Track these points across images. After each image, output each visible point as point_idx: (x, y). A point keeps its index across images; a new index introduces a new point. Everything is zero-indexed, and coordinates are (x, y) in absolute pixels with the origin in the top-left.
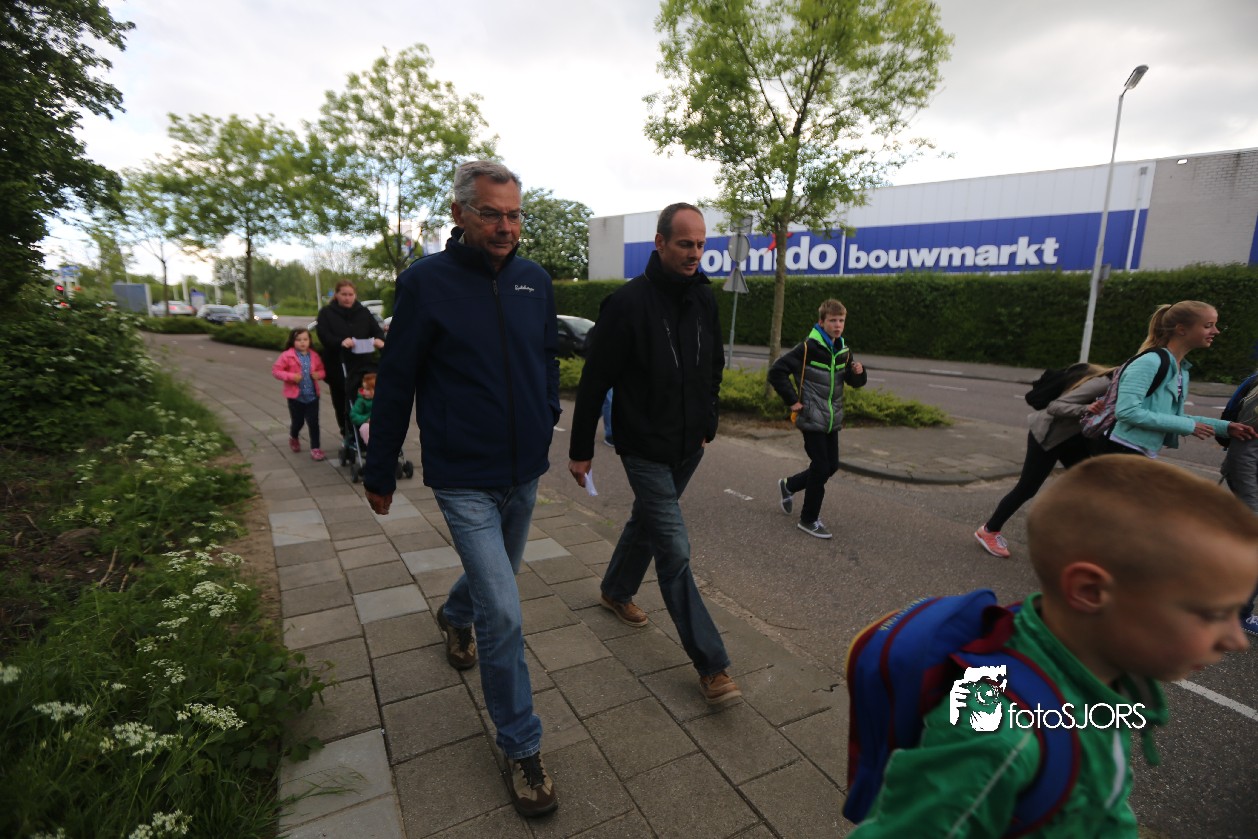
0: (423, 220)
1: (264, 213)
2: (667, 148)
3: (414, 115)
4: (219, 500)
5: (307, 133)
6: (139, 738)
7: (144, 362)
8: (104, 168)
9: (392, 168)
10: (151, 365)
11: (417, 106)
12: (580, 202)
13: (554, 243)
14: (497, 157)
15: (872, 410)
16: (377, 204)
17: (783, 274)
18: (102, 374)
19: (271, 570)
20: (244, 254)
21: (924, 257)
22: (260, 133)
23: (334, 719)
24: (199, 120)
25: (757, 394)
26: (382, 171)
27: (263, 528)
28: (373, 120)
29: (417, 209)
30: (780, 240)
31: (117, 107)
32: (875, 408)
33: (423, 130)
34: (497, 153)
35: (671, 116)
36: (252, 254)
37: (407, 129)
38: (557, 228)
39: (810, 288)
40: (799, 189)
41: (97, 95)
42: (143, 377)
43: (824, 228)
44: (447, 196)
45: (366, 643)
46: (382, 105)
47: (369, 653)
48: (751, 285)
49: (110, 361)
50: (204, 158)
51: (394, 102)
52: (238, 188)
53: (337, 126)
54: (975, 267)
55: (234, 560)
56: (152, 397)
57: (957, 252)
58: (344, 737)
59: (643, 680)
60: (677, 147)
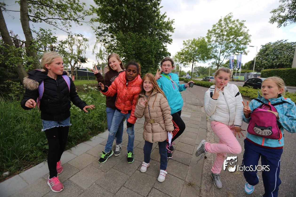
11: (229, 28)
22: (198, 41)
24: (188, 41)
34: (249, 34)
46: (220, 30)
51: (223, 28)
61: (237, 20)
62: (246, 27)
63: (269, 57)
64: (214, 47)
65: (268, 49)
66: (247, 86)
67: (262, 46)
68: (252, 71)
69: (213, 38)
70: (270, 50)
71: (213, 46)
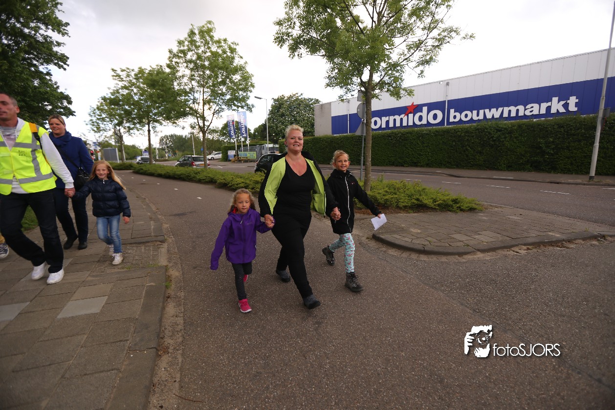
12: (316, 98)
24: (124, 70)
41: (57, 59)
51: (201, 52)
61: (225, 40)
62: (241, 57)
63: (285, 118)
64: (188, 90)
65: (282, 106)
66: (261, 172)
67: (273, 100)
68: (265, 141)
69: (184, 71)
70: (285, 108)
71: (186, 87)
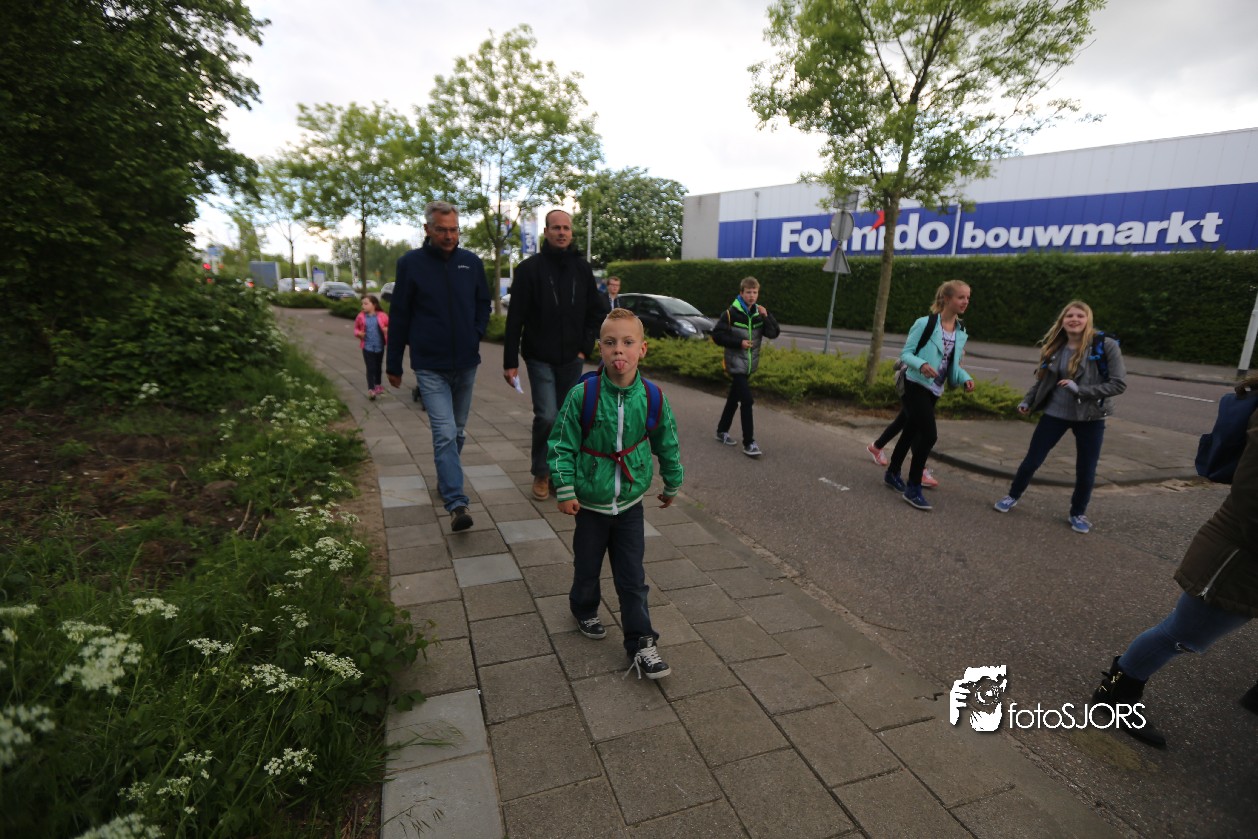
0: (522, 199)
1: (377, 195)
2: (770, 122)
3: (517, 96)
4: (335, 462)
5: (417, 117)
6: (273, 679)
7: (274, 333)
8: (242, 156)
9: (494, 149)
10: (280, 335)
11: (520, 87)
12: (675, 180)
13: (648, 223)
14: (595, 135)
15: (984, 401)
16: (480, 185)
17: (891, 254)
18: (240, 343)
19: (380, 530)
20: (359, 235)
21: (1054, 235)
22: (375, 119)
23: (436, 674)
24: (323, 109)
25: (856, 380)
26: (484, 152)
27: (373, 490)
28: (477, 103)
29: (516, 189)
30: (890, 217)
31: (255, 99)
32: (987, 399)
33: (524, 110)
34: (595, 131)
35: (777, 86)
36: (366, 235)
37: (509, 110)
38: (651, 206)
39: (917, 269)
40: (914, 160)
41: (238, 88)
42: (273, 346)
43: (939, 203)
44: (546, 176)
45: (464, 605)
46: (486, 88)
47: (466, 615)
48: (852, 265)
49: (247, 331)
50: (327, 144)
51: (498, 84)
52: (355, 172)
53: (444, 110)
54: (1115, 247)
55: (351, 519)
56: (281, 365)
57: (1092, 230)
58: (444, 693)
59: (733, 667)
60: (781, 119)
61: (551, 66)
62: (585, 102)
